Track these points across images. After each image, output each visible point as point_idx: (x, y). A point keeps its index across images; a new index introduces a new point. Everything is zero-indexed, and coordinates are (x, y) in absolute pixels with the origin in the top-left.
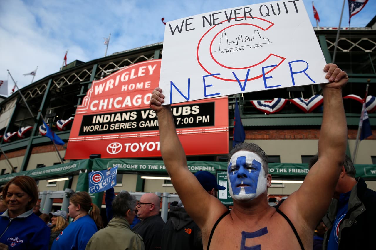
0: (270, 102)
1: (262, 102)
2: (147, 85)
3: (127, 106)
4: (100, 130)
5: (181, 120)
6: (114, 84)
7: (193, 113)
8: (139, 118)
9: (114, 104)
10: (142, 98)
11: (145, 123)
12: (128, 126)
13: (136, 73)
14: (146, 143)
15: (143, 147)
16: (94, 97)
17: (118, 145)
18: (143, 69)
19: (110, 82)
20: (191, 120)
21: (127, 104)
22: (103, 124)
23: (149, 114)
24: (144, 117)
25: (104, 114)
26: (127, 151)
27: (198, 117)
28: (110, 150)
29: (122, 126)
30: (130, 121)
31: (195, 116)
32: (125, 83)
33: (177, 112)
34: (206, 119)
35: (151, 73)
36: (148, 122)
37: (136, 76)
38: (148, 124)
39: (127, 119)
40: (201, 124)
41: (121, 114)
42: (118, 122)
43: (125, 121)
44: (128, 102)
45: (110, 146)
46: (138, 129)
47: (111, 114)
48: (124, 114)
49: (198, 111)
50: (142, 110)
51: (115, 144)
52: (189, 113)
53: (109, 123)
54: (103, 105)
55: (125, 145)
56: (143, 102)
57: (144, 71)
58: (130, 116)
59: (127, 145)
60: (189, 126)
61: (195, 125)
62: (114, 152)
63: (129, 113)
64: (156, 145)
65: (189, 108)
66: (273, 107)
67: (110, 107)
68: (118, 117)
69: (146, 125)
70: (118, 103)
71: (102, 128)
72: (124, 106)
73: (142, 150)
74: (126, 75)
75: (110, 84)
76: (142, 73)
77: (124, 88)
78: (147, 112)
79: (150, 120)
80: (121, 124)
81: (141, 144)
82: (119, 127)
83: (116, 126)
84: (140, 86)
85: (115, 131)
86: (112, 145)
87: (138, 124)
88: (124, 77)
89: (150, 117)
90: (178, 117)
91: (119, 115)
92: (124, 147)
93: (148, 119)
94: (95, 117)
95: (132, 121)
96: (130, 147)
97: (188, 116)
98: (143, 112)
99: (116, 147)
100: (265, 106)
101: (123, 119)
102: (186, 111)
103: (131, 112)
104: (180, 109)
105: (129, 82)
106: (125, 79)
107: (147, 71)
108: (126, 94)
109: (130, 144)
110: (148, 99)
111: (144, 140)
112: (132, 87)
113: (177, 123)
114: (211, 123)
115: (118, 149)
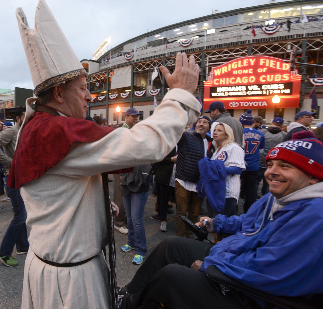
2: (251, 71)
3: (239, 83)
5: (272, 91)
6: (227, 70)
7: (280, 88)
10: (248, 79)
13: (242, 63)
16: (215, 77)
17: (236, 103)
18: (247, 61)
19: (225, 68)
26: (242, 106)
28: (231, 105)
30: (241, 91)
31: (280, 90)
32: (235, 69)
35: (252, 64)
36: (253, 92)
37: (242, 66)
40: (284, 94)
44: (239, 80)
45: (231, 103)
49: (283, 87)
50: (248, 85)
51: (234, 102)
54: (222, 81)
55: (240, 103)
57: (247, 62)
58: (241, 88)
59: (242, 103)
62: (234, 106)
64: (259, 103)
67: (227, 83)
70: (233, 81)
71: (224, 94)
72: (236, 82)
73: (251, 105)
74: (235, 64)
75: (225, 70)
76: (247, 64)
77: (235, 72)
80: (236, 92)
82: (235, 94)
83: (233, 93)
84: (245, 71)
87: (246, 93)
88: (234, 65)
89: (254, 89)
92: (240, 104)
94: (218, 88)
95: (243, 91)
98: (249, 87)
99: (235, 104)
103: (241, 86)
105: (238, 69)
106: (234, 66)
107: (249, 63)
108: (236, 76)
109: (243, 103)
110: (252, 79)
111: (251, 101)
112: (240, 72)
113: (271, 93)
114: (290, 93)
115: (236, 105)
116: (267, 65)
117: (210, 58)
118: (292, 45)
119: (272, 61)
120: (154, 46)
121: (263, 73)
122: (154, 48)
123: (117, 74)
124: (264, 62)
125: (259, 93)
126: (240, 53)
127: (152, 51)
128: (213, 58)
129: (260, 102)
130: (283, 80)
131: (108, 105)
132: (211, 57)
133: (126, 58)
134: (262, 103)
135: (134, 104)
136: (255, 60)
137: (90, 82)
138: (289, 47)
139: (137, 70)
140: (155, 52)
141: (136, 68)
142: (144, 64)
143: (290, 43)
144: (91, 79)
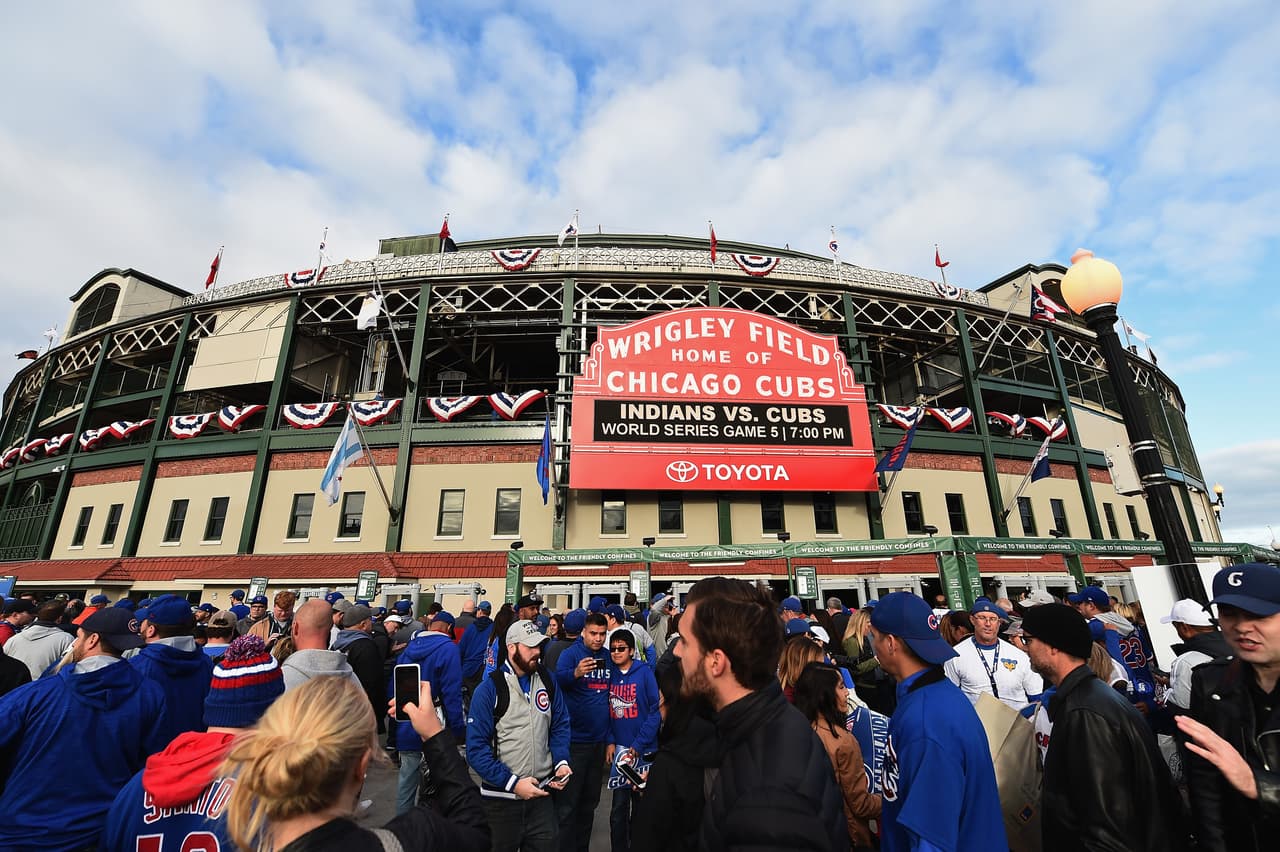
0: (905, 410)
1: (895, 408)
2: (724, 357)
3: (690, 392)
4: (642, 433)
5: (797, 431)
6: (652, 342)
7: (816, 421)
8: (721, 420)
9: (663, 384)
10: (720, 381)
11: (735, 430)
12: (701, 431)
13: (696, 328)
14: (743, 467)
15: (739, 473)
16: (610, 364)
17: (688, 466)
18: (709, 323)
19: (642, 338)
20: (813, 433)
21: (690, 388)
22: (646, 423)
23: (738, 414)
24: (731, 418)
25: (645, 403)
26: (709, 477)
27: (825, 429)
28: (674, 474)
29: (689, 430)
30: (702, 422)
31: (820, 427)
32: (677, 345)
33: (789, 416)
34: (839, 434)
35: (727, 334)
36: (739, 427)
37: (697, 335)
38: (739, 431)
39: (698, 417)
40: (831, 441)
41: (683, 406)
42: (677, 421)
43: (693, 421)
44: (690, 384)
45: (671, 466)
46: (721, 439)
47: (660, 404)
48: (689, 409)
49: (823, 419)
50: (725, 404)
51: (683, 463)
52: (809, 420)
53: (660, 421)
54: (637, 383)
55: (704, 466)
56: (721, 387)
57: (712, 327)
58: (702, 413)
59: (708, 467)
60: (811, 442)
61: (821, 442)
62: (683, 479)
63: (698, 408)
64: (764, 471)
65: (808, 411)
66: (909, 419)
67: (654, 389)
68: (677, 412)
69: (737, 433)
70: (671, 383)
71: (646, 429)
72: (684, 391)
73: (739, 478)
74: (674, 328)
75: (641, 342)
76: (710, 331)
77: (677, 355)
78: (735, 409)
79: (743, 424)
80: (687, 426)
81: (734, 467)
82: (684, 432)
83: (677, 430)
84: (709, 356)
85: (674, 439)
86: (676, 466)
87: (720, 430)
88: (670, 332)
89: (742, 418)
90: (793, 424)
91: (676, 408)
92: (703, 472)
93: (737, 422)
94: (623, 406)
95: (710, 423)
96: (713, 470)
97: (810, 426)
98: (726, 409)
99: (685, 470)
100: (897, 414)
101: (689, 418)
102: (804, 415)
103: (702, 405)
104: (793, 410)
105: (684, 344)
106: (673, 335)
107: (717, 329)
108: (683, 368)
109: (713, 466)
110: (732, 384)
111: (739, 461)
112: (693, 356)
113: (793, 436)
114: (847, 441)
115: (690, 474)
116: (770, 343)
117: (590, 305)
118: (819, 305)
119: (781, 335)
120: (404, 254)
121: (760, 369)
122: (401, 260)
123: (224, 332)
124: (760, 333)
125: (758, 432)
126: (684, 301)
128: (603, 304)
129: (768, 468)
130: (822, 395)
131: (156, 461)
132: (595, 300)
133: (290, 283)
134: (773, 472)
135: (275, 458)
136: (732, 321)
137: (106, 361)
138: (813, 305)
139: (311, 317)
141: (312, 310)
142: (344, 300)
143: (815, 295)
144: (112, 344)
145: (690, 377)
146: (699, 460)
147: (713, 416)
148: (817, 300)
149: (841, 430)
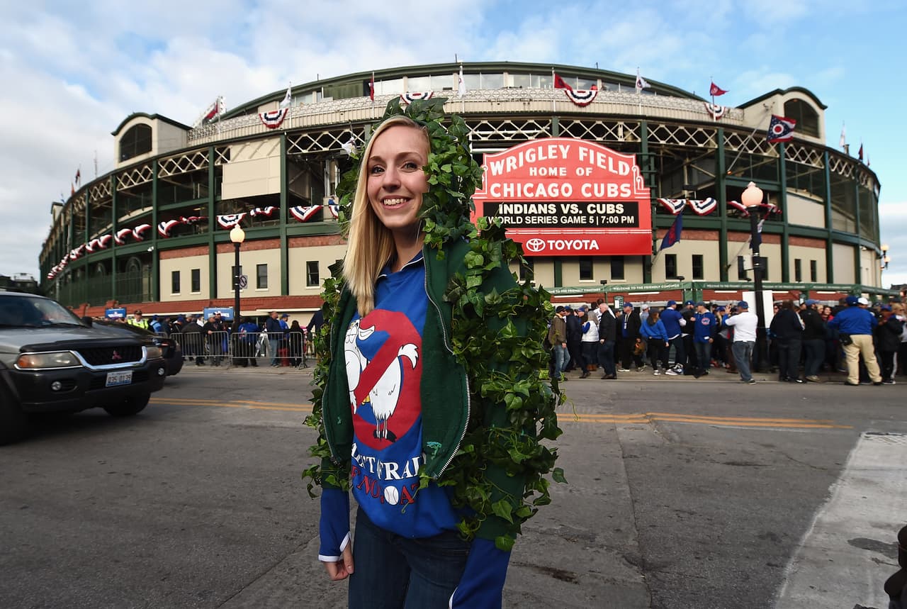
0: (676, 201)
2: (563, 172)
3: (541, 196)
4: (512, 223)
5: (606, 219)
6: (517, 164)
7: (618, 212)
8: (559, 213)
9: (523, 190)
10: (559, 188)
11: (568, 219)
12: (547, 220)
13: (545, 153)
14: (571, 241)
15: (569, 245)
16: (492, 179)
17: (539, 242)
18: (553, 149)
19: (511, 161)
20: (615, 220)
21: (541, 193)
22: (514, 216)
23: (570, 209)
24: (565, 211)
25: (514, 203)
26: (551, 248)
27: (622, 217)
28: (531, 247)
29: (540, 219)
30: (548, 214)
31: (620, 216)
32: (533, 165)
33: (601, 209)
34: (631, 220)
35: (565, 156)
36: (570, 217)
37: (546, 158)
38: (570, 220)
39: (545, 212)
40: (626, 225)
41: (537, 204)
42: (533, 214)
43: (543, 214)
44: (541, 191)
45: (529, 242)
46: (559, 225)
47: (522, 204)
48: (540, 206)
49: (622, 211)
50: (562, 203)
51: (536, 240)
52: (613, 212)
53: (523, 215)
54: (509, 190)
55: (549, 242)
56: (560, 192)
57: (555, 151)
58: (548, 209)
59: (551, 242)
60: (614, 226)
61: (620, 225)
62: (536, 250)
63: (545, 205)
64: (584, 244)
65: (613, 206)
66: (677, 207)
67: (519, 195)
68: (533, 209)
69: (569, 221)
70: (529, 190)
71: (515, 220)
72: (537, 195)
73: (569, 248)
74: (532, 153)
75: (511, 163)
76: (554, 154)
77: (533, 171)
78: (568, 205)
79: (573, 215)
80: (539, 217)
81: (566, 241)
82: (537, 221)
83: (533, 220)
84: (553, 171)
85: (531, 226)
86: (532, 242)
87: (559, 219)
88: (529, 156)
89: (572, 212)
90: (603, 215)
91: (533, 206)
92: (548, 245)
93: (569, 214)
94: (501, 206)
95: (552, 215)
96: (554, 244)
97: (614, 215)
98: (562, 206)
99: (538, 244)
101: (540, 212)
102: (610, 209)
103: (548, 204)
104: (604, 206)
105: (538, 164)
106: (531, 158)
107: (559, 153)
108: (537, 180)
109: (554, 241)
110: (567, 190)
111: (569, 238)
112: (543, 171)
113: (603, 222)
114: (636, 225)
115: (540, 247)
116: (592, 161)
117: (475, 137)
118: (625, 130)
119: (599, 155)
120: (340, 98)
121: (585, 179)
122: (338, 102)
123: (238, 160)
124: (586, 155)
125: (582, 220)
126: (535, 131)
127: (334, 108)
128: (483, 136)
129: (586, 242)
130: (622, 195)
131: (216, 244)
132: (477, 133)
133: (265, 120)
134: (589, 245)
135: (292, 241)
136: (568, 147)
137: (158, 179)
138: (620, 131)
139: (295, 149)
140: (342, 113)
141: (295, 144)
142: (315, 137)
143: (622, 123)
144: (159, 169)
145: (541, 186)
146: (546, 238)
147: (555, 211)
148: (624, 127)
149: (633, 217)
